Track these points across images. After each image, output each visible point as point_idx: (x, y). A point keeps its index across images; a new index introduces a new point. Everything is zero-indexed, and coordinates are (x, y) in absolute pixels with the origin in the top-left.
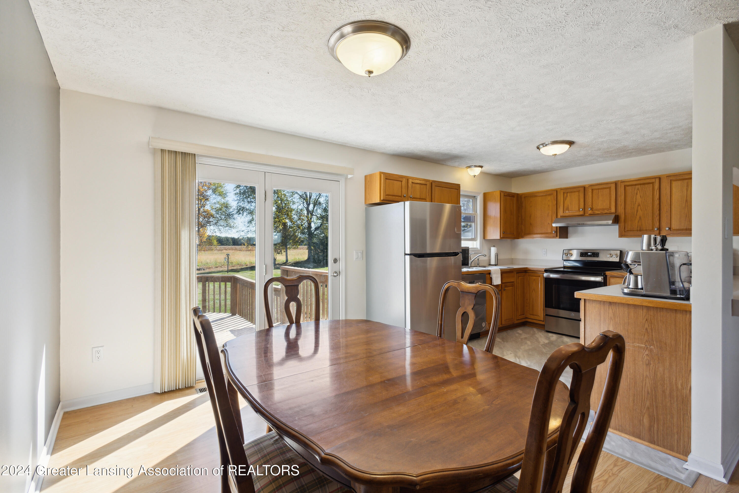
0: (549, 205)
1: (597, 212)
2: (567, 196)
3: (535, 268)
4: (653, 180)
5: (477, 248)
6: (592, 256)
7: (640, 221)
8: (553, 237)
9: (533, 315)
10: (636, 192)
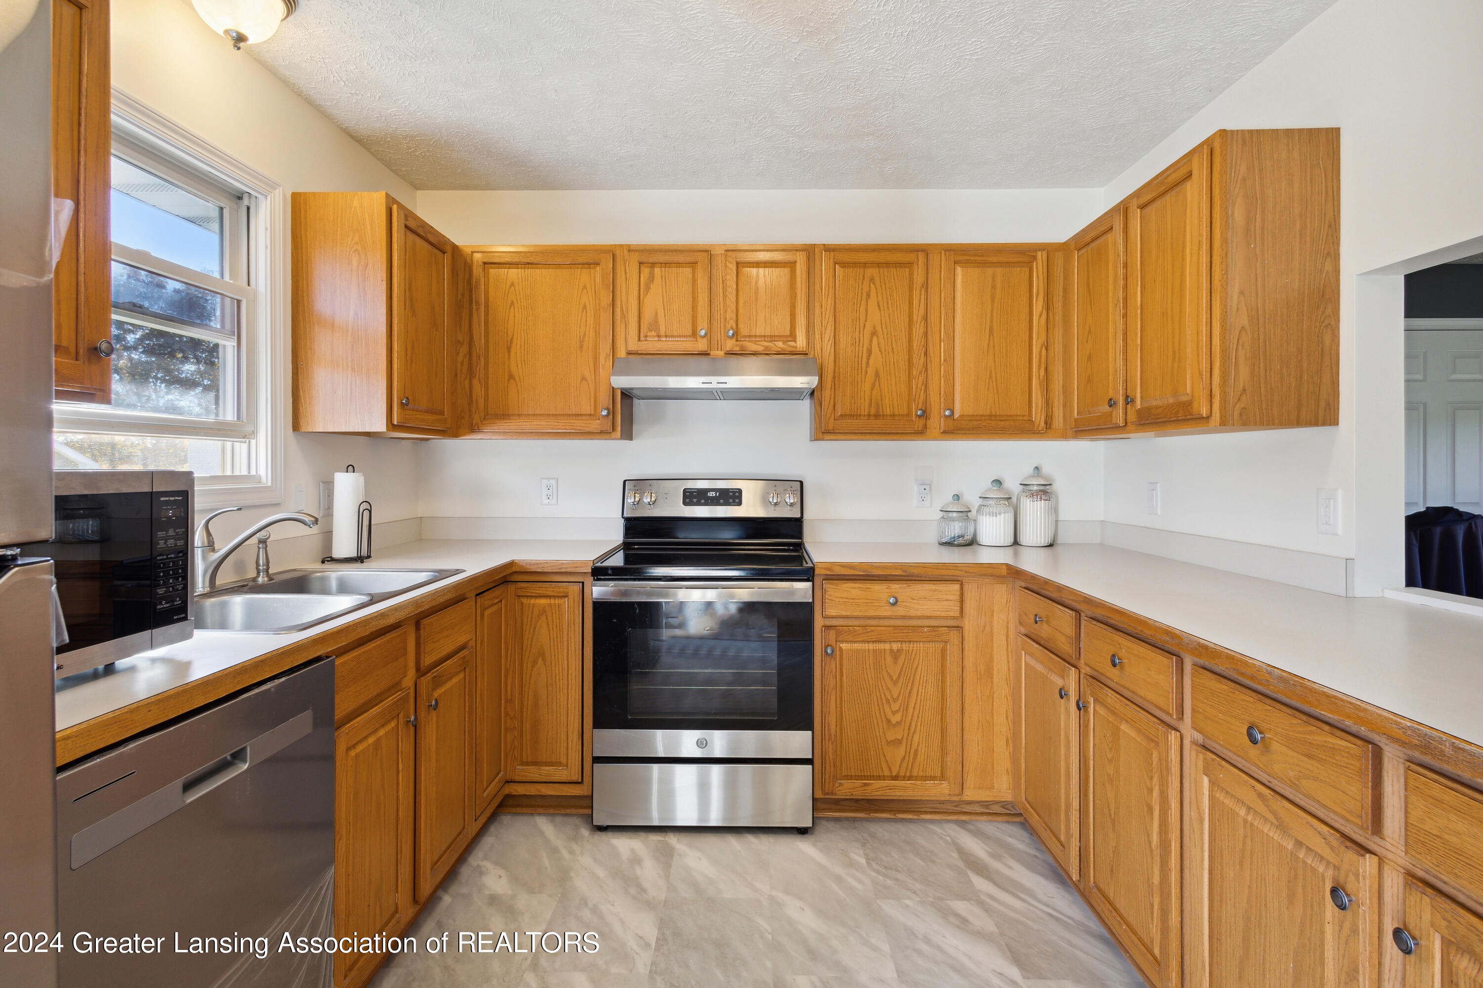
0: (585, 307)
1: (752, 347)
2: (652, 278)
3: (546, 562)
4: (910, 257)
5: (257, 479)
6: (722, 501)
7: (877, 384)
8: (603, 434)
9: (535, 763)
10: (866, 289)
